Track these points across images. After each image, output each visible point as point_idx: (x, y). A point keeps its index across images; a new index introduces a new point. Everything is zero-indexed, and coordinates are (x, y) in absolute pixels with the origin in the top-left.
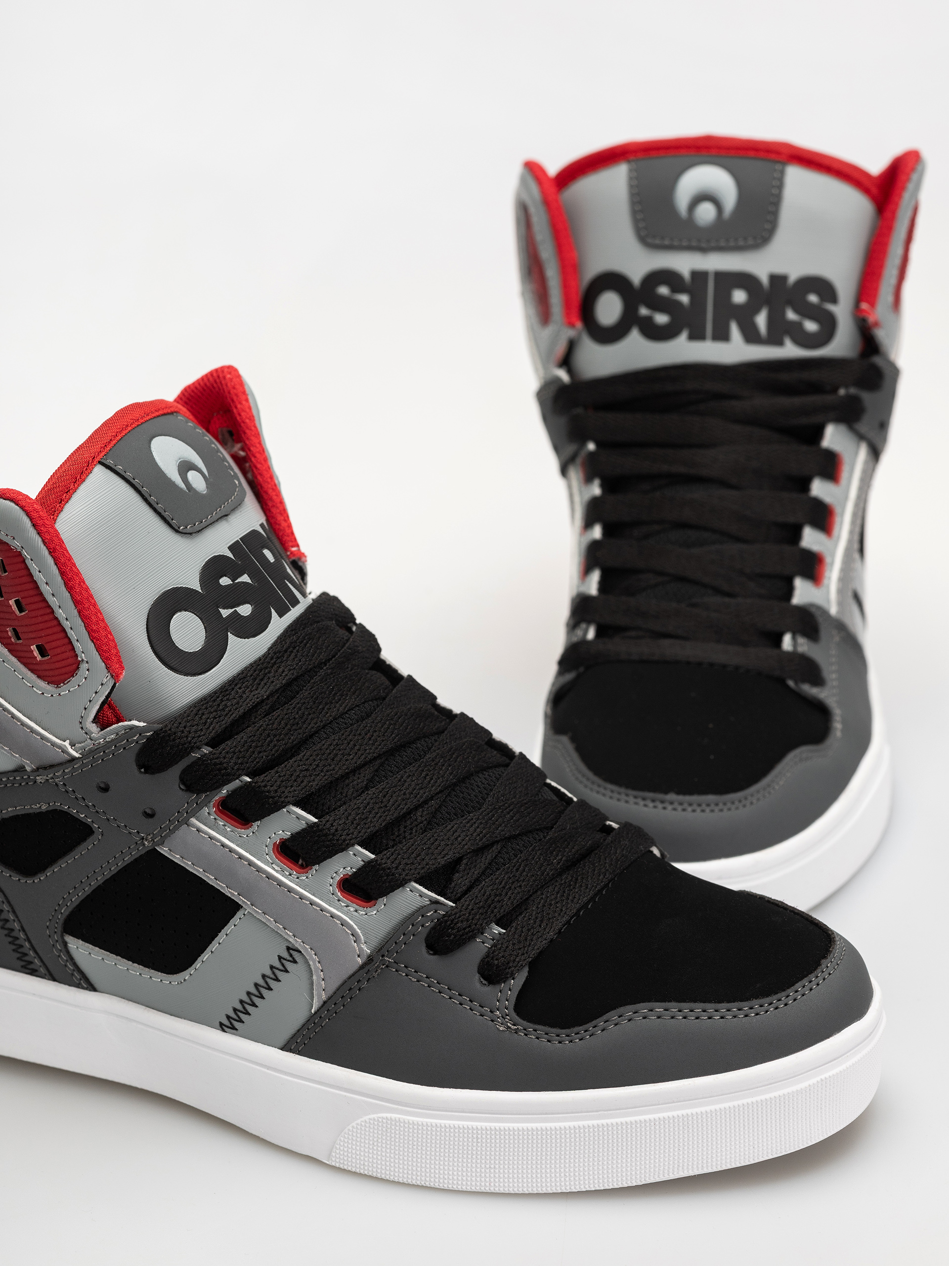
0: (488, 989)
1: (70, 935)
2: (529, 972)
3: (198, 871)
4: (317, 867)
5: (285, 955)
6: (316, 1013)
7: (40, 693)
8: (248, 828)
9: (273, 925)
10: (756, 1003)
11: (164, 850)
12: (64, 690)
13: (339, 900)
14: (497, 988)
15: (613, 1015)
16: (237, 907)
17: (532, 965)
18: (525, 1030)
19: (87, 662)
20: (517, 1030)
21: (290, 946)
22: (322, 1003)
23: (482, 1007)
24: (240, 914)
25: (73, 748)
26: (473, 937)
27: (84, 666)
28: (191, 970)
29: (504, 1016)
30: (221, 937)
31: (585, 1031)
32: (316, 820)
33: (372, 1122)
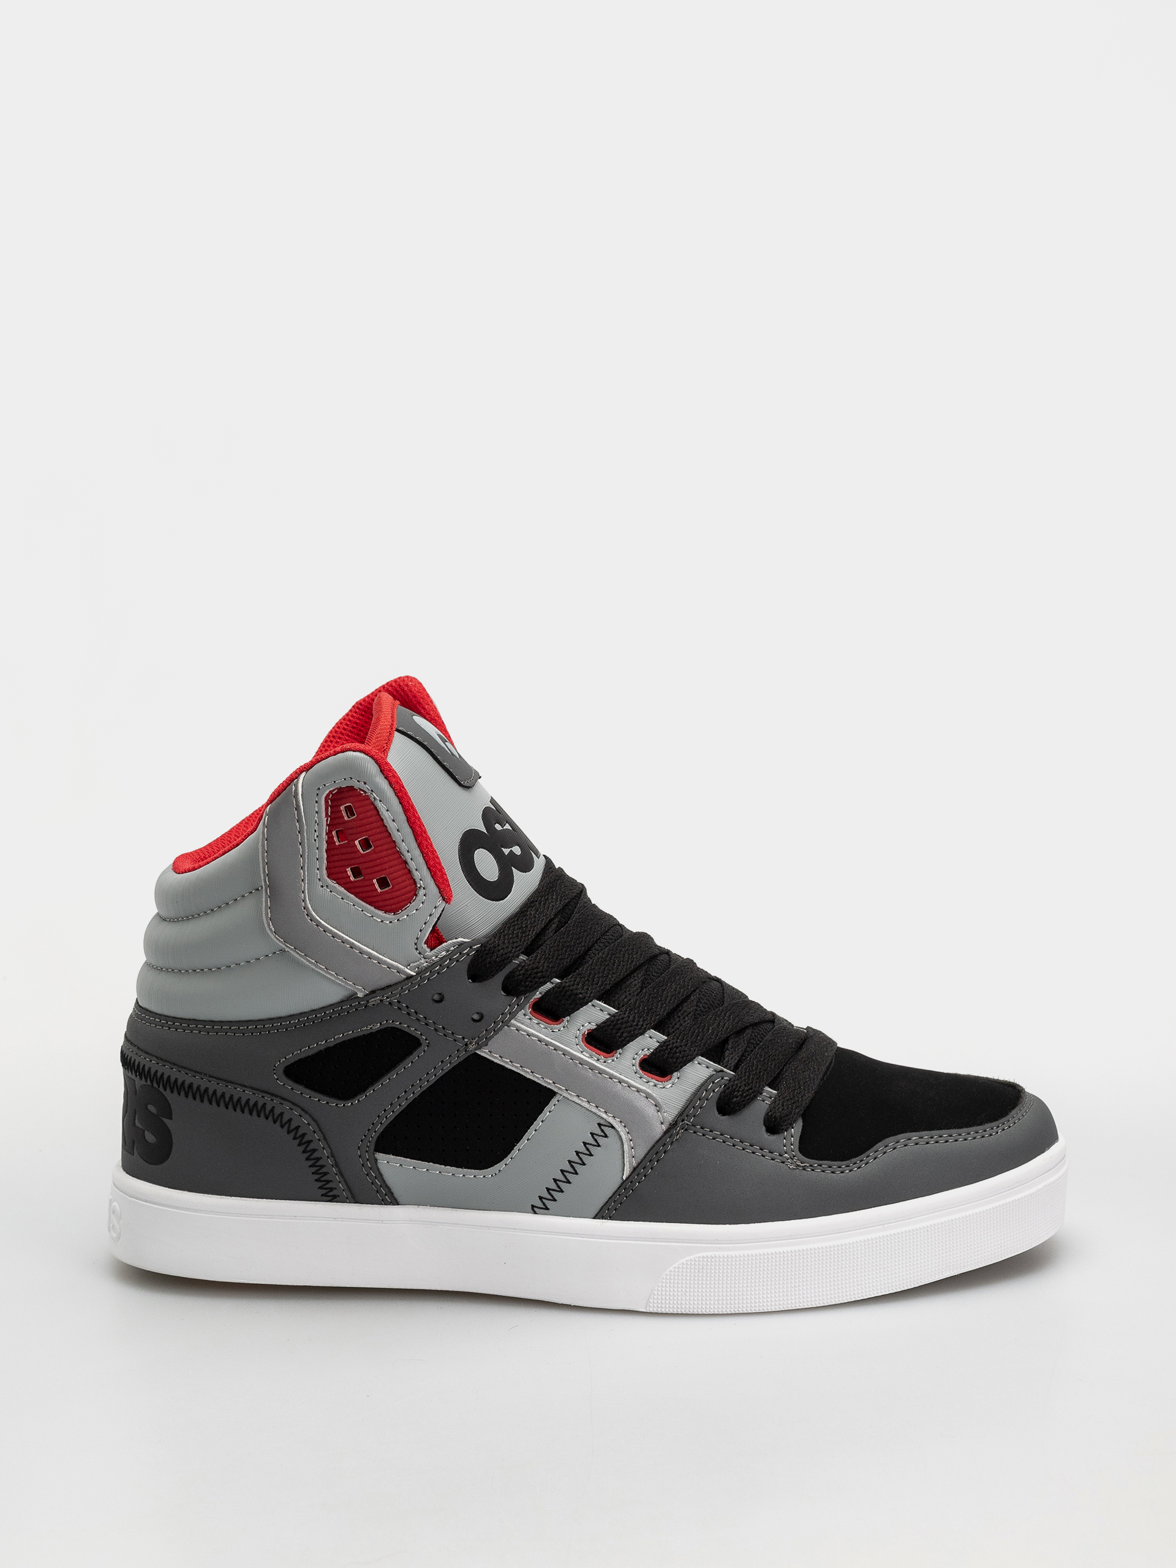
0: (773, 1138)
1: (379, 1152)
2: (803, 1122)
3: (515, 1067)
4: (620, 1051)
5: (598, 1131)
6: (626, 1179)
7: (380, 920)
8: (560, 1023)
9: (586, 1105)
10: (987, 1126)
11: (484, 1053)
12: (403, 915)
13: (641, 1078)
14: (781, 1136)
15: (880, 1146)
16: (552, 1094)
17: (804, 1117)
18: (811, 1166)
19: (424, 888)
20: (805, 1168)
21: (602, 1122)
22: (632, 1169)
23: (772, 1153)
24: (554, 1101)
25: (408, 967)
26: (755, 1097)
27: (422, 892)
28: (508, 1160)
29: (792, 1157)
30: (538, 1124)
31: (861, 1161)
32: (617, 1011)
33: (689, 1263)
